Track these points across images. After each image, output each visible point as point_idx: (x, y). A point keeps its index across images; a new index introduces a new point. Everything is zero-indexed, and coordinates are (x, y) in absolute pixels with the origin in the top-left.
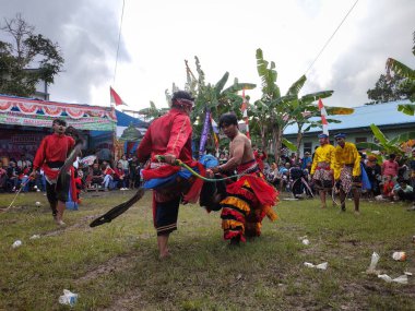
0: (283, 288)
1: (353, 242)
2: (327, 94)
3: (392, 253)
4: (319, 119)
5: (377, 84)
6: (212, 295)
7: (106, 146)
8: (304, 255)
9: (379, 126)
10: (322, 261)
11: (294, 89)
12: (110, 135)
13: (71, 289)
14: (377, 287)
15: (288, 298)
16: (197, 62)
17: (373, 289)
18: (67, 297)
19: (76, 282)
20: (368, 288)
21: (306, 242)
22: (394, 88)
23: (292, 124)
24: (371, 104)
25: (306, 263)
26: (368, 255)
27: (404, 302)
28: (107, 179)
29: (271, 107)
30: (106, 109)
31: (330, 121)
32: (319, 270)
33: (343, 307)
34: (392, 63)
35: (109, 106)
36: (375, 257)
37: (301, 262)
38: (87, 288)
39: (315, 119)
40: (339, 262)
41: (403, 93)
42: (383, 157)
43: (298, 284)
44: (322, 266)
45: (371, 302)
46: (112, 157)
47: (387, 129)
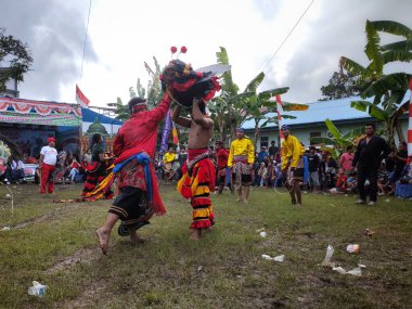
0: (241, 280)
1: (309, 235)
2: (284, 90)
3: (346, 246)
4: (275, 114)
5: (331, 81)
6: (174, 287)
7: (74, 141)
8: (260, 247)
9: (333, 122)
10: (279, 254)
11: (252, 86)
12: (76, 130)
13: (39, 280)
14: (333, 280)
15: (247, 290)
16: (156, 62)
17: (329, 281)
18: (37, 288)
19: (45, 273)
20: (322, 279)
21: (263, 234)
22: (347, 84)
23: (249, 119)
24: (325, 100)
25: (264, 256)
26: (324, 248)
27: (359, 294)
28: (73, 172)
29: (230, 103)
30: (72, 105)
31: (285, 117)
32: (275, 263)
33: (299, 299)
34: (345, 62)
35: (75, 102)
36: (330, 249)
37: (258, 254)
38: (55, 279)
39: (272, 115)
40: (295, 254)
41: (356, 89)
42: (336, 150)
43: (256, 277)
44: (279, 258)
45: (327, 295)
46: (78, 151)
47: (341, 124)
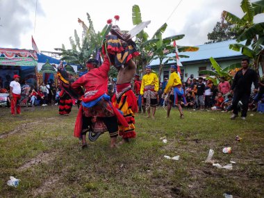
0: (150, 173)
1: (196, 141)
2: (180, 37)
3: (222, 148)
4: (175, 55)
5: (215, 29)
6: (105, 178)
7: (32, 76)
8: (164, 150)
9: (215, 59)
10: (176, 155)
11: (158, 34)
13: (14, 176)
14: (212, 172)
15: (154, 180)
16: (89, 17)
17: (210, 173)
18: (13, 181)
19: (17, 170)
20: (206, 173)
21: (165, 141)
22: (226, 31)
23: (156, 59)
24: (210, 43)
25: (165, 156)
26: (207, 150)
27: (230, 182)
28: (33, 98)
29: (142, 47)
30: (30, 51)
31: (182, 56)
32: (173, 161)
33: (190, 186)
34: (226, 15)
36: (211, 152)
37: (162, 155)
38: (24, 174)
39: (172, 55)
40: (187, 155)
41: (232, 34)
42: (217, 80)
43: (160, 171)
44: (176, 158)
45: (209, 183)
47: (220, 61)
